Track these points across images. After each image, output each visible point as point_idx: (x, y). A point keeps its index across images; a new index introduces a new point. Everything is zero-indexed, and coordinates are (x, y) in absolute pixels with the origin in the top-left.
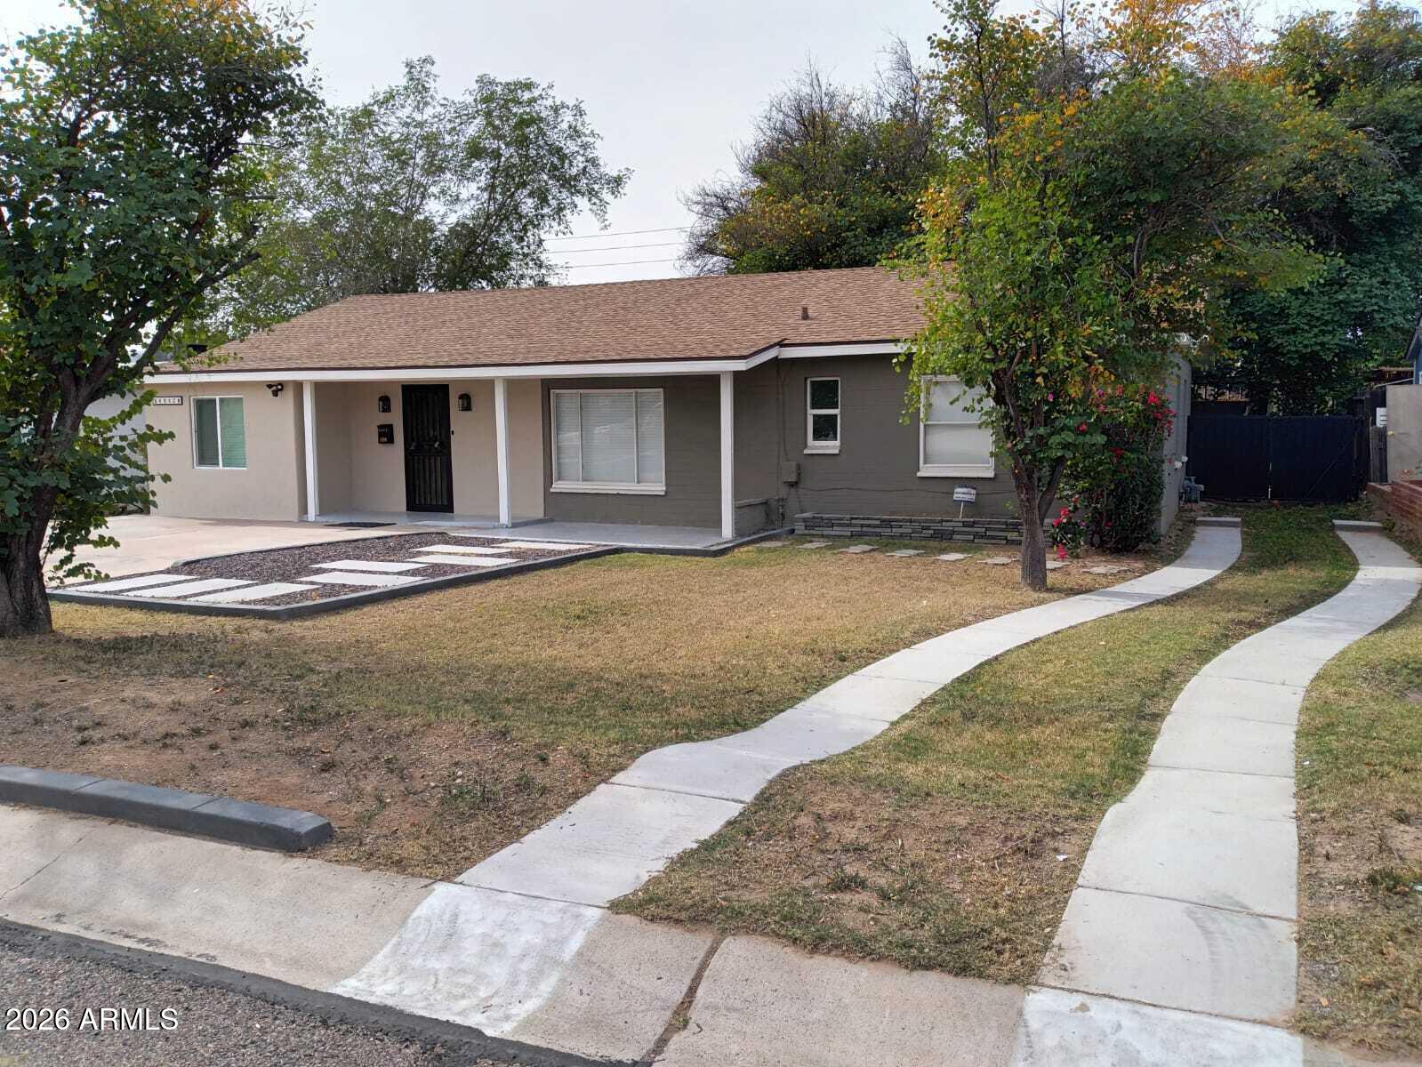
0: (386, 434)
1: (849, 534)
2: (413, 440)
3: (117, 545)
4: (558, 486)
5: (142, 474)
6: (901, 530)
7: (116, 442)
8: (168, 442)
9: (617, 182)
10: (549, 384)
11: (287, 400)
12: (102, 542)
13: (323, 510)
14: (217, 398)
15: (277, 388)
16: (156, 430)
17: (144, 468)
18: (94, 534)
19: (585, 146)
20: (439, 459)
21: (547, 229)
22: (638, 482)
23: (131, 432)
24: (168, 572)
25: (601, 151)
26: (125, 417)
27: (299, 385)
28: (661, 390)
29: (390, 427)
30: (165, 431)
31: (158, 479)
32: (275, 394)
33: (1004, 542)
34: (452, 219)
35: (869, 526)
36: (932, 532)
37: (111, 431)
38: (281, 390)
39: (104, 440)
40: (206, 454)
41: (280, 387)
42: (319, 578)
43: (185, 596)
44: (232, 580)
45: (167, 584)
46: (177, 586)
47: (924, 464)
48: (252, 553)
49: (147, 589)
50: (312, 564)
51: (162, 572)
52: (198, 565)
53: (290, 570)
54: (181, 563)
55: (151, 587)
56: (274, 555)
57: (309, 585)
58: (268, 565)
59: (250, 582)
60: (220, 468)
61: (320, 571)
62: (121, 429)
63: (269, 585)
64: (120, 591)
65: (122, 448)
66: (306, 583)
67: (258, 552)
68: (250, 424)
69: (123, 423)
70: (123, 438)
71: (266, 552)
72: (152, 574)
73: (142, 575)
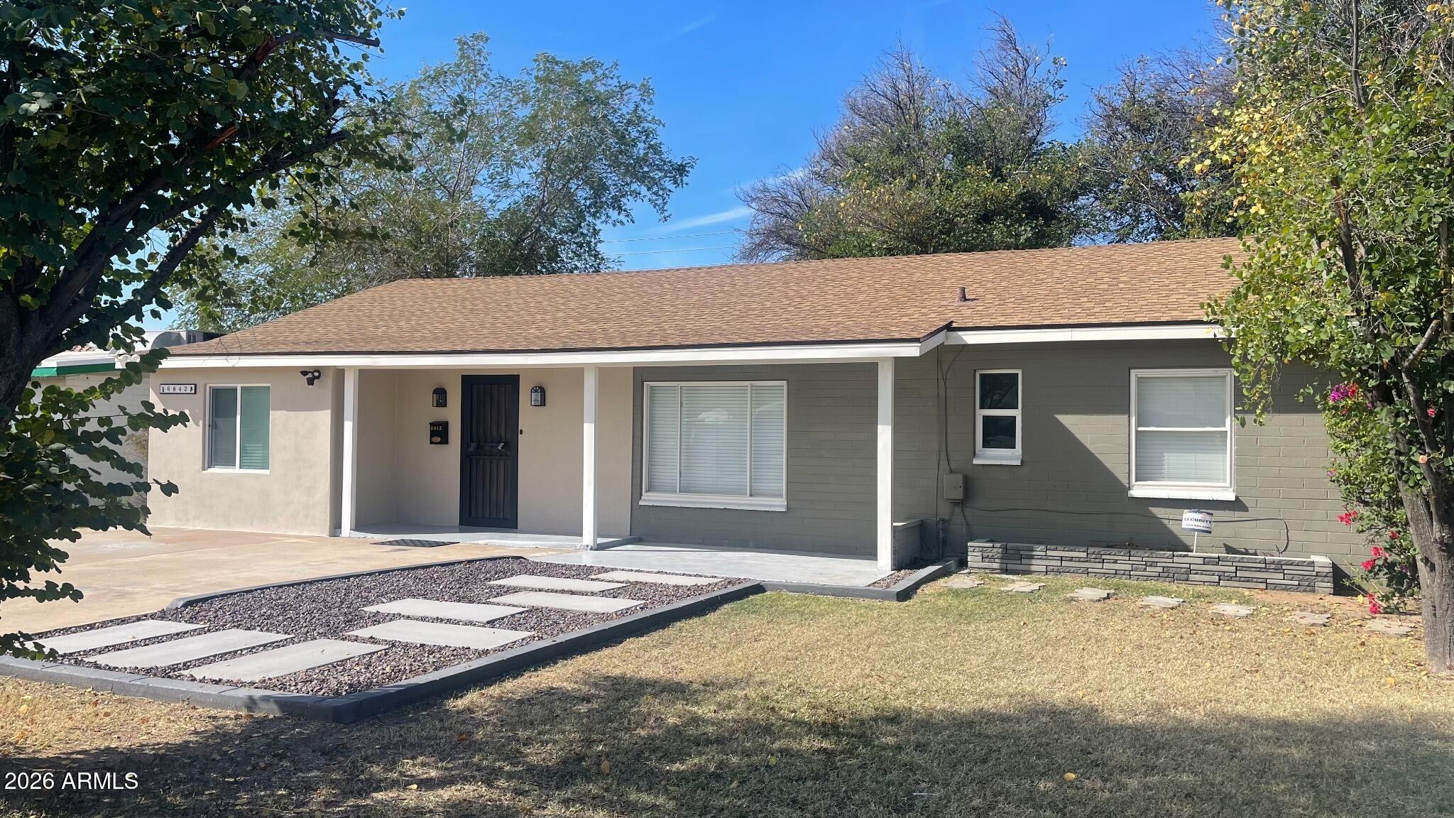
0: (439, 433)
1: (1044, 569)
2: (472, 441)
3: (76, 596)
4: (649, 499)
5: (127, 478)
6: (1117, 566)
7: (92, 426)
8: (175, 429)
9: (681, 170)
10: (642, 374)
11: (324, 390)
12: (50, 593)
13: (359, 526)
14: (239, 386)
15: (312, 376)
16: (158, 411)
17: (137, 469)
18: (38, 579)
19: (647, 133)
20: (502, 462)
21: (603, 218)
22: (751, 495)
23: (118, 411)
24: (162, 615)
25: (663, 136)
27: (340, 372)
28: (784, 383)
29: (445, 425)
30: (173, 412)
31: (155, 488)
32: (311, 382)
33: (1263, 586)
34: (503, 205)
35: (1071, 559)
36: (1160, 570)
37: (86, 410)
38: (318, 377)
39: (72, 423)
40: (217, 452)
41: (316, 374)
42: (379, 631)
43: (185, 664)
44: (256, 632)
45: (158, 640)
46: (173, 642)
47: (1136, 481)
48: (281, 586)
49: (127, 648)
50: (364, 606)
51: (153, 616)
52: (205, 606)
53: (336, 616)
54: (181, 603)
55: (134, 644)
56: (312, 591)
57: (369, 645)
58: (305, 607)
59: (282, 637)
60: (236, 470)
61: (377, 619)
62: (101, 408)
63: (310, 643)
64: (86, 653)
65: (97, 436)
66: (364, 641)
67: (289, 585)
68: (277, 418)
69: (107, 397)
70: (104, 421)
71: (299, 584)
72: (138, 619)
73: (123, 621)
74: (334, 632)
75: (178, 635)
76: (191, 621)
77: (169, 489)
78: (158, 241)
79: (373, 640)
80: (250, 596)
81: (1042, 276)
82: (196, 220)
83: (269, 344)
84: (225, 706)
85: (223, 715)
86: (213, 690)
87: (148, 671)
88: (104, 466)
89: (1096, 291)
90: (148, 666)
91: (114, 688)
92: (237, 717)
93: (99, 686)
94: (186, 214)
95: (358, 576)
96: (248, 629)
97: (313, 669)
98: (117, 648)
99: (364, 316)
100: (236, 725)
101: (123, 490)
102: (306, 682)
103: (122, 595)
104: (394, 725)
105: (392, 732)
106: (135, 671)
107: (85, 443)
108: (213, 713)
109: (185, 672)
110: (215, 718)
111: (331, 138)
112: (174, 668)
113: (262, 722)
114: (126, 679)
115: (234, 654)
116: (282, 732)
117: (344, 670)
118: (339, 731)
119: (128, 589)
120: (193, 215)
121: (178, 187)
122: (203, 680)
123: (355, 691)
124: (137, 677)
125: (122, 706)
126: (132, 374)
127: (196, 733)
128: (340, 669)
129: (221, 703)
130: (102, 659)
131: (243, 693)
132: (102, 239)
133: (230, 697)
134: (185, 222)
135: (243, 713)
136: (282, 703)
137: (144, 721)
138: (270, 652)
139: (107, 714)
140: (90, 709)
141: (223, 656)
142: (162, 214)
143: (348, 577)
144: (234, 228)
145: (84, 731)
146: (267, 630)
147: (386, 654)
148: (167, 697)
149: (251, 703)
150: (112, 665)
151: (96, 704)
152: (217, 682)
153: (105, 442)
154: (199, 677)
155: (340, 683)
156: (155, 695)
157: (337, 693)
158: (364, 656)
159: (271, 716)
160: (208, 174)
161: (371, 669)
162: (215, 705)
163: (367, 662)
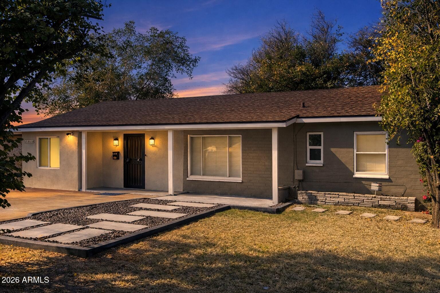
0: (116, 155)
2: (128, 158)
14: (49, 138)
20: (139, 166)
22: (229, 177)
27: (80, 133)
28: (240, 135)
29: (118, 153)
47: (356, 172)
54: (31, 215)
75: (38, 226)
76: (43, 221)
77: (30, 175)
81: (332, 99)
82: (34, 77)
83: (56, 123)
89: (350, 104)
94: (30, 74)
99: (90, 113)
120: (33, 75)
134: (30, 77)
142: (22, 74)
150: (18, 236)
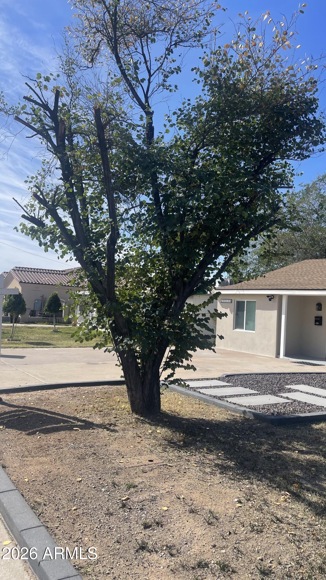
0: (318, 321)
3: (195, 369)
5: (210, 333)
7: (200, 317)
8: (224, 318)
11: (275, 303)
12: (188, 367)
13: (287, 354)
14: (246, 301)
15: (271, 297)
16: (219, 312)
17: (212, 331)
18: (185, 363)
23: (207, 312)
24: (219, 379)
26: (205, 304)
27: (281, 296)
29: (321, 318)
30: (223, 312)
31: (218, 337)
32: (270, 300)
37: (198, 311)
38: (273, 298)
39: (195, 315)
40: (238, 324)
41: (272, 297)
42: (291, 395)
43: (225, 396)
44: (248, 389)
45: (217, 387)
46: (222, 388)
48: (257, 374)
49: (208, 388)
50: (286, 385)
51: (216, 379)
52: (232, 378)
53: (275, 387)
54: (225, 376)
55: (211, 387)
56: (267, 377)
57: (286, 400)
58: (265, 383)
59: (256, 392)
60: (244, 330)
61: (290, 391)
62: (203, 311)
63: (265, 396)
64: (197, 388)
65: (202, 320)
66: (284, 398)
67: (259, 374)
68: (258, 312)
69: (204, 307)
70: (204, 315)
71: (263, 374)
72: (212, 379)
73: (207, 379)
74: (274, 393)
75: (224, 386)
76: (228, 382)
77: (221, 337)
78: (221, 259)
79: (287, 398)
80: (246, 376)
83: (256, 285)
84: (236, 412)
85: (236, 415)
86: (234, 406)
87: (214, 397)
88: (204, 330)
90: (214, 395)
91: (205, 400)
92: (240, 416)
93: (201, 399)
95: (284, 374)
96: (245, 388)
97: (266, 405)
98: (206, 388)
99: (291, 274)
100: (240, 419)
101: (208, 337)
102: (263, 409)
103: (207, 370)
104: (292, 429)
105: (291, 432)
106: (211, 396)
107: (199, 322)
108: (233, 414)
109: (225, 399)
110: (233, 416)
111: (275, 222)
112: (222, 397)
113: (248, 420)
114: (208, 398)
115: (240, 395)
116: (254, 424)
117: (276, 407)
118: (273, 428)
119: (210, 369)
121: (227, 243)
122: (230, 402)
123: (279, 415)
124: (211, 398)
125: (207, 407)
126: (211, 300)
127: (228, 419)
128: (275, 406)
129: (235, 411)
130: (202, 391)
131: (243, 409)
132: (206, 260)
133: (239, 410)
135: (242, 416)
136: (254, 414)
137: (213, 412)
138: (252, 397)
139: (202, 408)
140: (198, 406)
141: (237, 396)
142: (222, 251)
143: (281, 374)
144: (243, 254)
145: (196, 412)
146: (252, 389)
147: (292, 404)
148: (220, 406)
149: (244, 412)
150: (204, 393)
151: (199, 404)
152: (235, 404)
153: (204, 322)
154: (229, 401)
155: (274, 411)
156: (216, 405)
157: (273, 414)
158: (284, 403)
159: (251, 418)
160: (236, 238)
161: (285, 408)
162: (234, 411)
163: (284, 405)
